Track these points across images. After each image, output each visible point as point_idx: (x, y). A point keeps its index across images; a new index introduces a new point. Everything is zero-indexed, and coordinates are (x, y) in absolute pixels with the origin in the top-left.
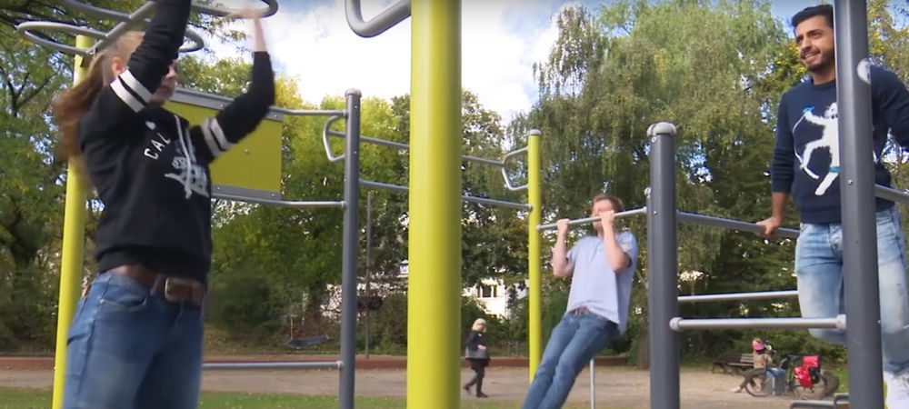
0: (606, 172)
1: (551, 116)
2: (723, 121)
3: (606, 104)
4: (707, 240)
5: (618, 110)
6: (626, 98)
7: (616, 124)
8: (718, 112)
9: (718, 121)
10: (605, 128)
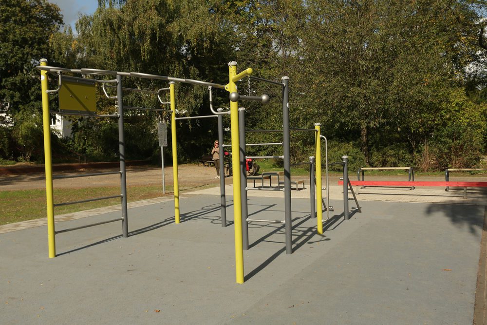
0: (144, 59)
1: (111, 24)
2: (204, 34)
3: (141, 20)
4: (196, 97)
5: (149, 25)
6: (153, 18)
7: (148, 32)
8: (201, 29)
9: (202, 33)
10: (142, 35)
